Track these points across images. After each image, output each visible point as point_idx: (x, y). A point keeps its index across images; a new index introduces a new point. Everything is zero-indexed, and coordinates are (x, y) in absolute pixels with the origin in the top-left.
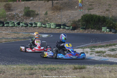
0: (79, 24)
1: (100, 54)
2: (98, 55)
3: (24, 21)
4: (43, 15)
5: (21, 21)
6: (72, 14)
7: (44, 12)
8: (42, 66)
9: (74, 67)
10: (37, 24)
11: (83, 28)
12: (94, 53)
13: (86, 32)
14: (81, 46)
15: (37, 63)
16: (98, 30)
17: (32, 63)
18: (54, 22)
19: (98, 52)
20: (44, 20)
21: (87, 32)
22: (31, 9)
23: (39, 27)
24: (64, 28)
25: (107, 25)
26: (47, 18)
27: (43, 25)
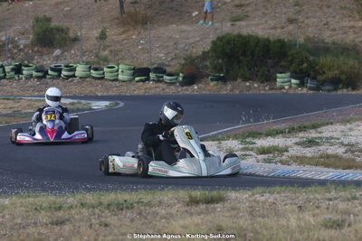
0: (206, 66)
1: (271, 155)
2: (264, 159)
3: (35, 62)
4: (92, 42)
5: (26, 62)
6: (183, 34)
7: (95, 32)
8: (90, 197)
9: (190, 197)
10: (74, 70)
11: (218, 79)
12: (251, 153)
13: (227, 89)
14: (211, 134)
15: (77, 188)
16: (263, 82)
17: (60, 189)
18: (127, 62)
19: (263, 151)
20: (97, 56)
21: (232, 90)
22: (54, 24)
23: (81, 78)
24: (159, 80)
25: (292, 68)
26: (104, 50)
27: (92, 71)
